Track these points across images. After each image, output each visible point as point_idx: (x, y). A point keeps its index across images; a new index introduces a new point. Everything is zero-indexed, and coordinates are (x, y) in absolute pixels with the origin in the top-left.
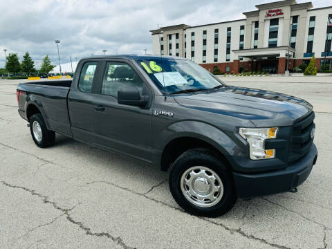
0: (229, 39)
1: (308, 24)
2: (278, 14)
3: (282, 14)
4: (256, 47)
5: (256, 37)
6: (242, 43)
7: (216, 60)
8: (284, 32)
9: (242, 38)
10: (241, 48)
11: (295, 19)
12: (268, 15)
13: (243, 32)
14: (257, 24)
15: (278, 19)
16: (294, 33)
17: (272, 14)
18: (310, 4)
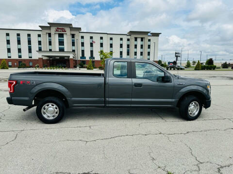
0: (29, 42)
1: (80, 41)
2: (63, 31)
3: (65, 31)
4: (50, 50)
5: (50, 43)
6: (40, 46)
7: (20, 57)
8: (68, 43)
9: (40, 43)
10: (40, 50)
11: (73, 36)
12: (57, 31)
13: (40, 39)
14: (50, 35)
15: (63, 34)
16: (73, 44)
17: (60, 30)
18: (80, 29)
